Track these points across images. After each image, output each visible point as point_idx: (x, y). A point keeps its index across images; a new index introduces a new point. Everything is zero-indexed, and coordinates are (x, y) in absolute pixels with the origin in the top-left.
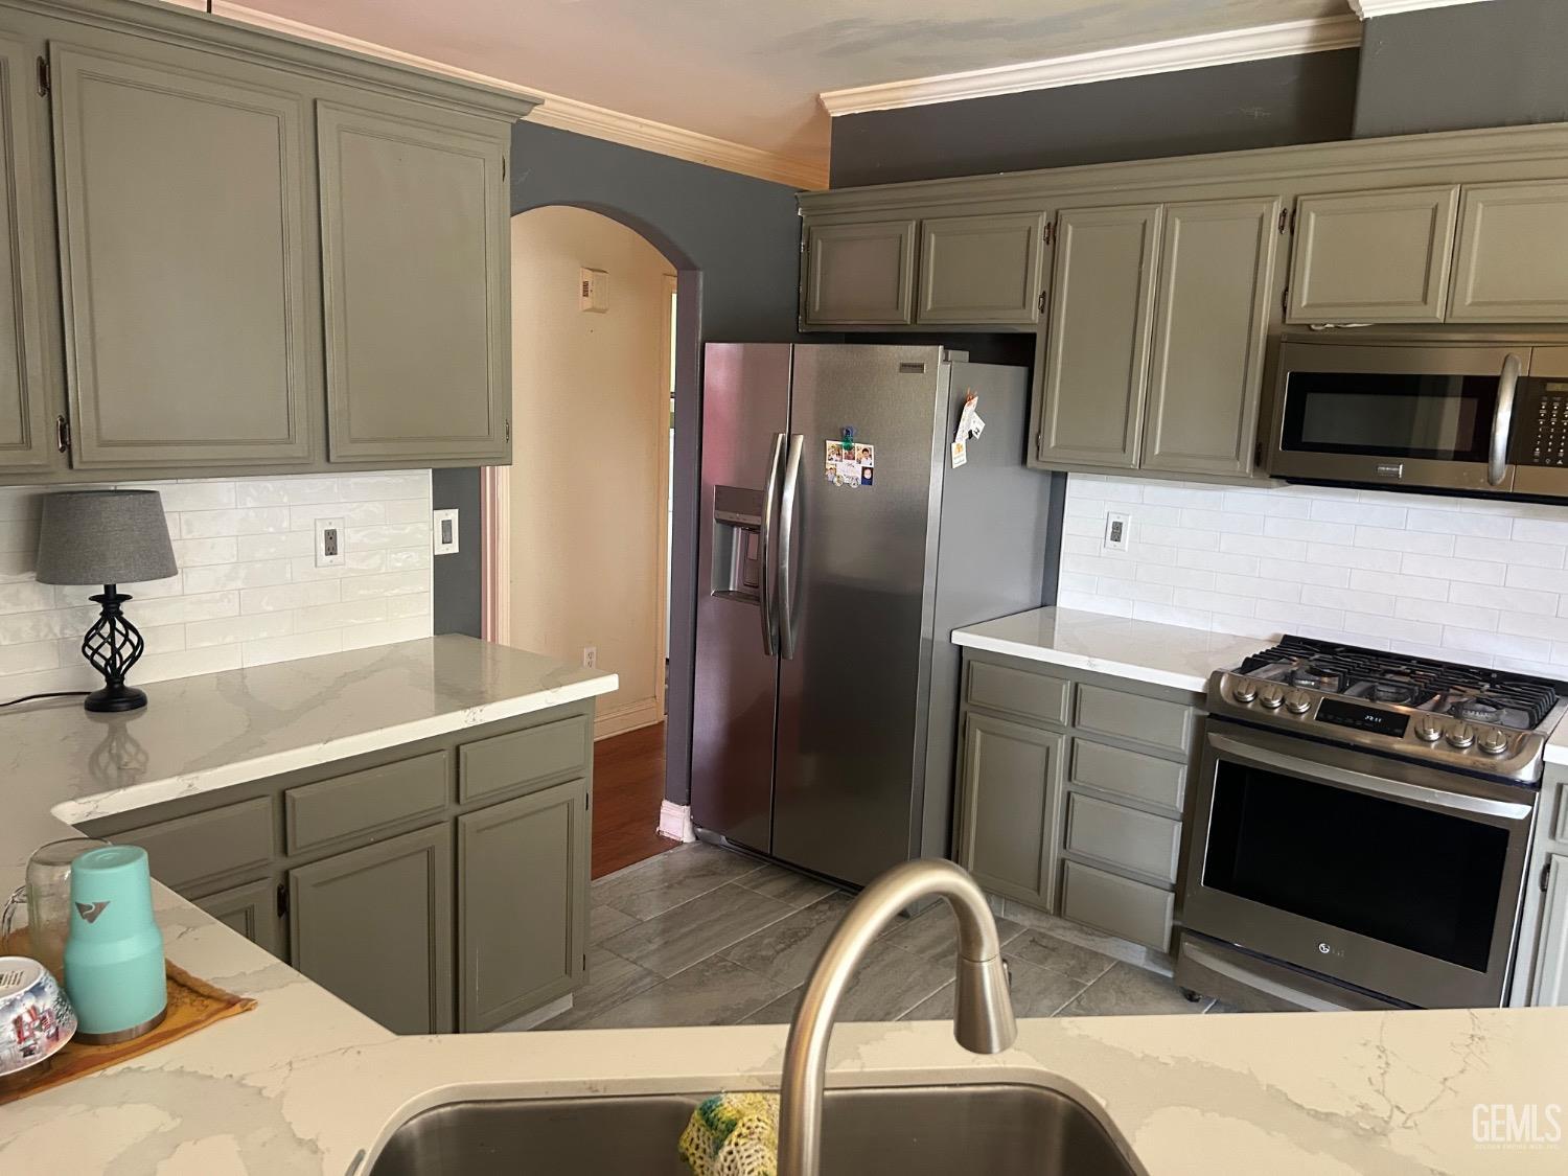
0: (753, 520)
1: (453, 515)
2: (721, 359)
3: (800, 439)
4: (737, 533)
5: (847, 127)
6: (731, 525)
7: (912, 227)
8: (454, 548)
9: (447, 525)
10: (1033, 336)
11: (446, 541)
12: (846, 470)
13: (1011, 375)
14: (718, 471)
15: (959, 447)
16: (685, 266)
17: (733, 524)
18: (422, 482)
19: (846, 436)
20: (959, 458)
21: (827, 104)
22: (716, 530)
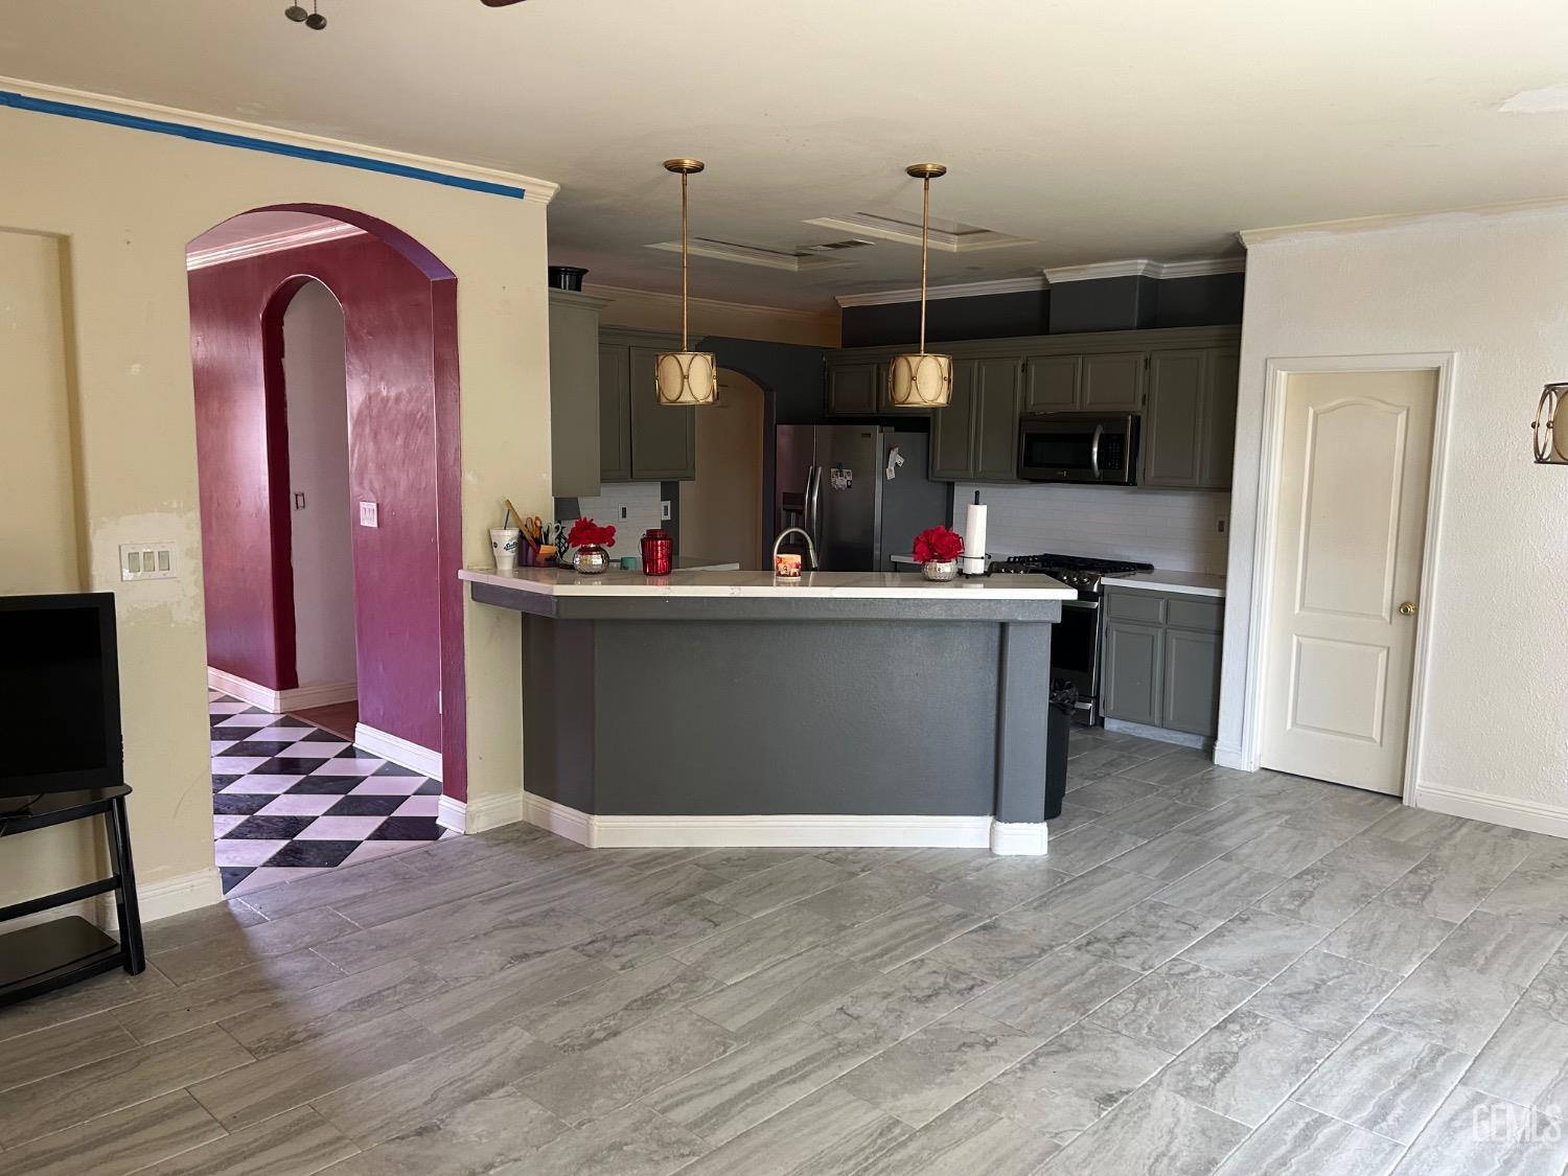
0: (800, 508)
1: (668, 503)
2: (785, 434)
3: (820, 469)
4: (793, 515)
5: (851, 313)
6: (789, 511)
7: (875, 367)
8: (668, 518)
9: (666, 508)
10: (929, 419)
11: (666, 514)
12: (841, 482)
13: (920, 437)
14: (784, 486)
15: (891, 471)
16: (768, 390)
17: (791, 511)
18: (656, 489)
19: (840, 467)
20: (891, 475)
21: (839, 302)
22: (783, 513)
